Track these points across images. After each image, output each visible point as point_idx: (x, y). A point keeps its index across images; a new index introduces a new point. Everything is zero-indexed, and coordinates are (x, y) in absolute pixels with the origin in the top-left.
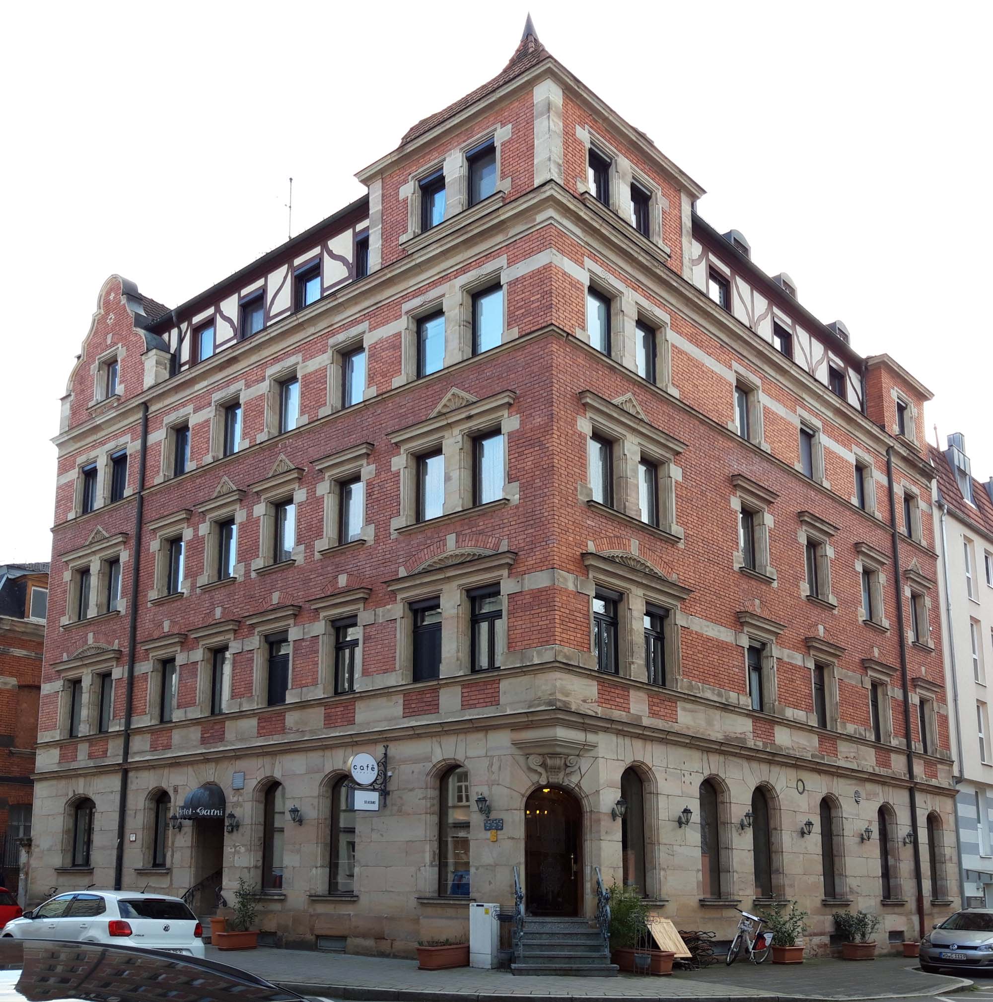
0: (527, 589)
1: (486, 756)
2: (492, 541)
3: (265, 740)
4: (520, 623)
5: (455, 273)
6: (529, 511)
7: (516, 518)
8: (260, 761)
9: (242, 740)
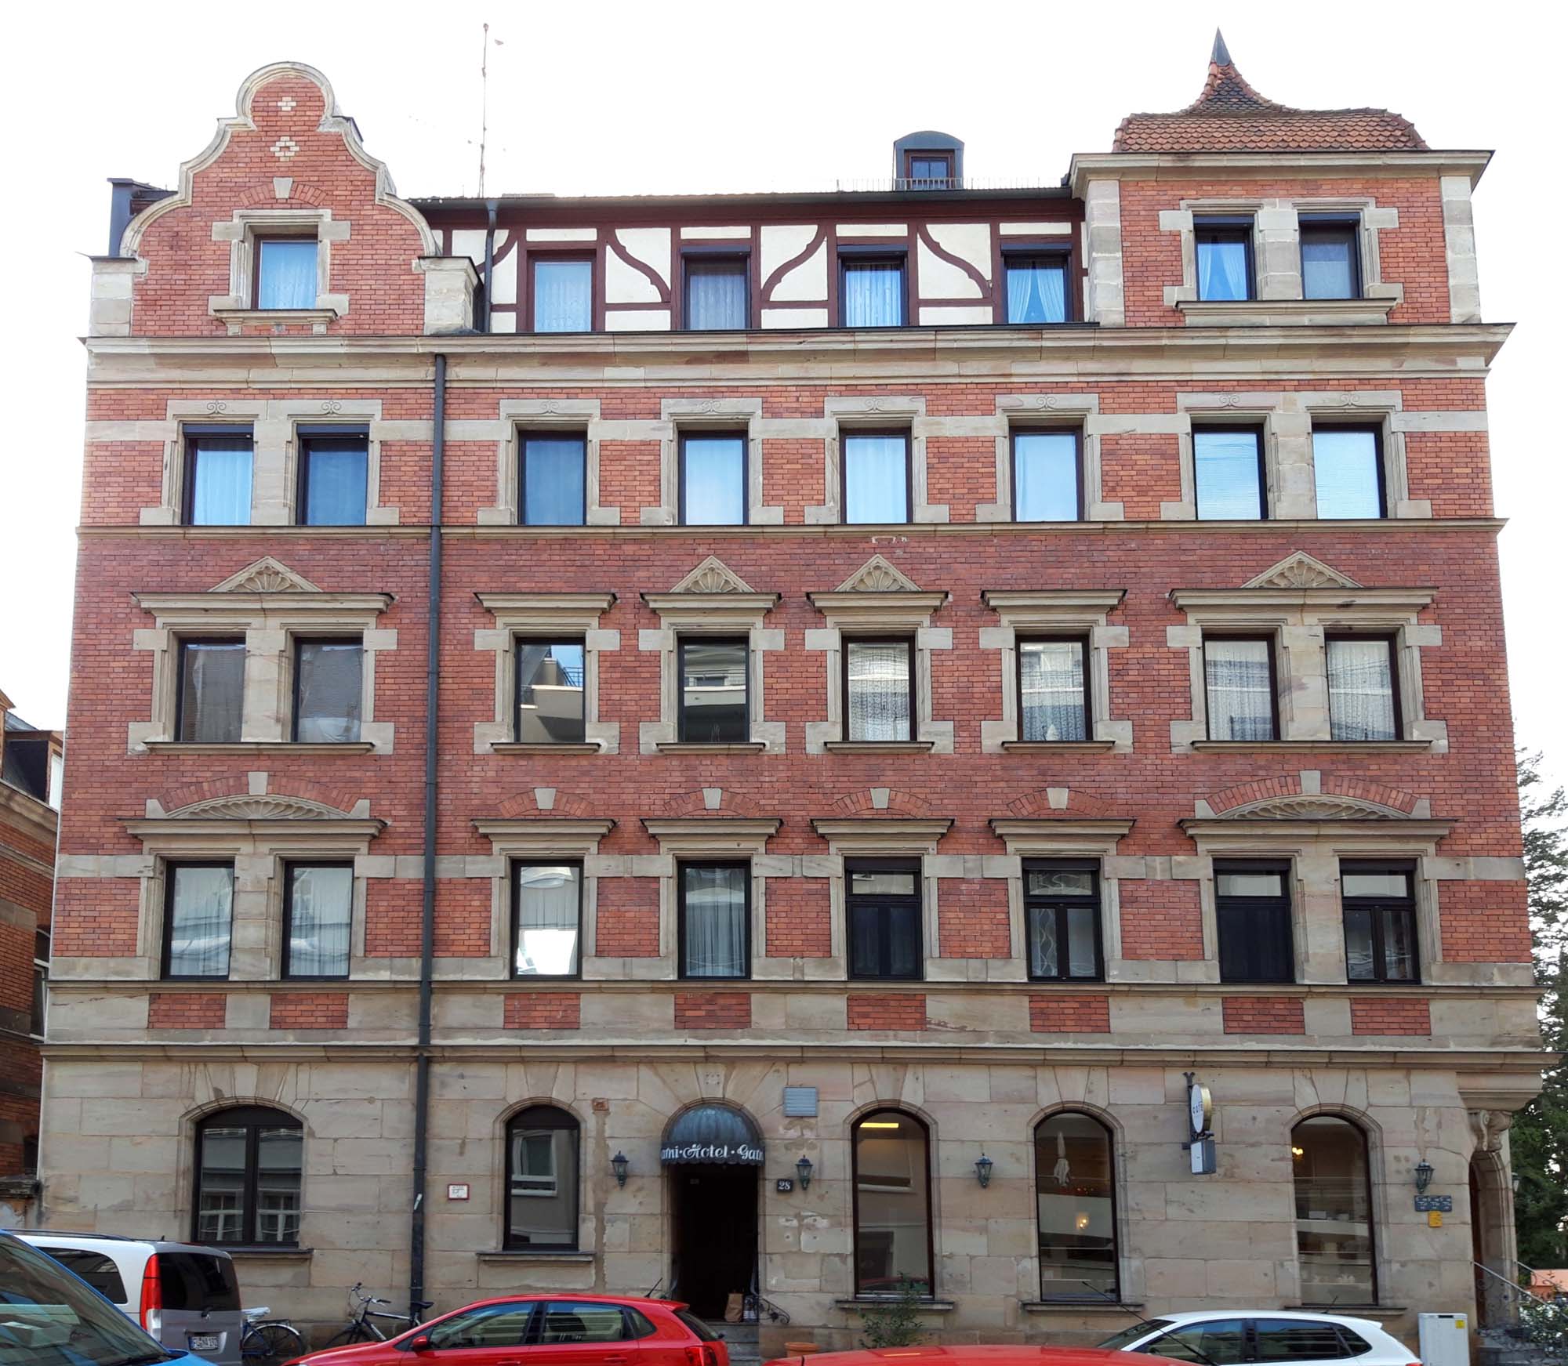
0: (1473, 878)
1: (1411, 1106)
2: (1397, 797)
3: (872, 1039)
4: (1464, 924)
5: (1296, 383)
6: (1468, 767)
7: (1445, 773)
8: (861, 1073)
9: (806, 1031)
